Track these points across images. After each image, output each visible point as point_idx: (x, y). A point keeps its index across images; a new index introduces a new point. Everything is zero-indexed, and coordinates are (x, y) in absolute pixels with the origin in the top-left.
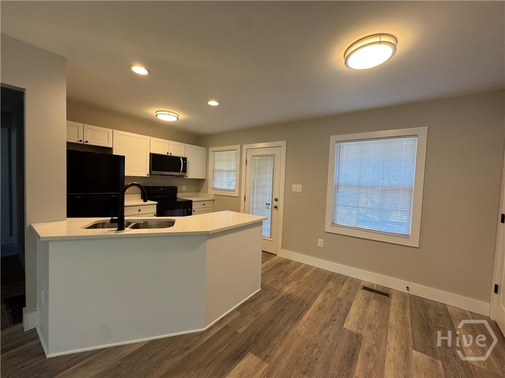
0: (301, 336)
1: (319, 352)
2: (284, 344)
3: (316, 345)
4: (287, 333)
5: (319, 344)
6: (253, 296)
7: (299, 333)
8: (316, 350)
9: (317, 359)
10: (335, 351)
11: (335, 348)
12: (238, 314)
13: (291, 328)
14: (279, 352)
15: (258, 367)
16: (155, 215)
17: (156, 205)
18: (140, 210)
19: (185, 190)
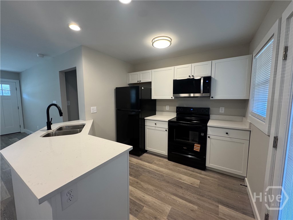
16: (166, 130)
17: (168, 123)
18: (155, 124)
19: (223, 112)
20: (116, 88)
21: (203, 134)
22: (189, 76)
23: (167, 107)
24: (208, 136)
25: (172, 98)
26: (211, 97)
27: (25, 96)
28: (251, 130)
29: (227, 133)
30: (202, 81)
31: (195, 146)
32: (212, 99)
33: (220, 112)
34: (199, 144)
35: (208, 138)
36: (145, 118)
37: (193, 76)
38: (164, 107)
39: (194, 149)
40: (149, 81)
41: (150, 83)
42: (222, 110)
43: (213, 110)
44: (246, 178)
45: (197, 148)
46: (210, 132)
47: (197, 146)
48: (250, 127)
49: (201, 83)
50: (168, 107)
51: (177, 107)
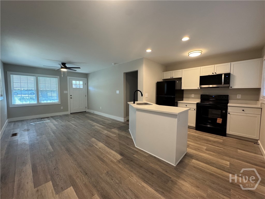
0: (129, 177)
1: (116, 182)
2: (125, 169)
3: (121, 183)
4: (132, 171)
5: (121, 185)
6: (164, 161)
7: (131, 177)
8: (117, 182)
9: (112, 180)
10: (114, 191)
11: (115, 193)
12: (147, 155)
13: (135, 174)
14: (120, 166)
15: (116, 159)
16: (195, 110)
17: (196, 104)
18: (186, 106)
19: (240, 98)
20: (157, 82)
21: (224, 112)
22: (213, 73)
23: (192, 95)
24: (228, 112)
25: (198, 88)
26: (230, 87)
27: (91, 88)
28: (262, 108)
29: (243, 110)
30: (223, 76)
31: (218, 120)
32: (231, 88)
33: (238, 98)
34: (221, 118)
35: (228, 114)
36: (178, 102)
37: (215, 73)
38: (190, 95)
39: (217, 122)
40: (180, 77)
41: (181, 78)
42: (239, 96)
43: (231, 96)
44: (258, 141)
45: (219, 121)
46: (229, 110)
47: (219, 120)
48: (261, 105)
49: (223, 78)
50: (194, 95)
51: (201, 95)
